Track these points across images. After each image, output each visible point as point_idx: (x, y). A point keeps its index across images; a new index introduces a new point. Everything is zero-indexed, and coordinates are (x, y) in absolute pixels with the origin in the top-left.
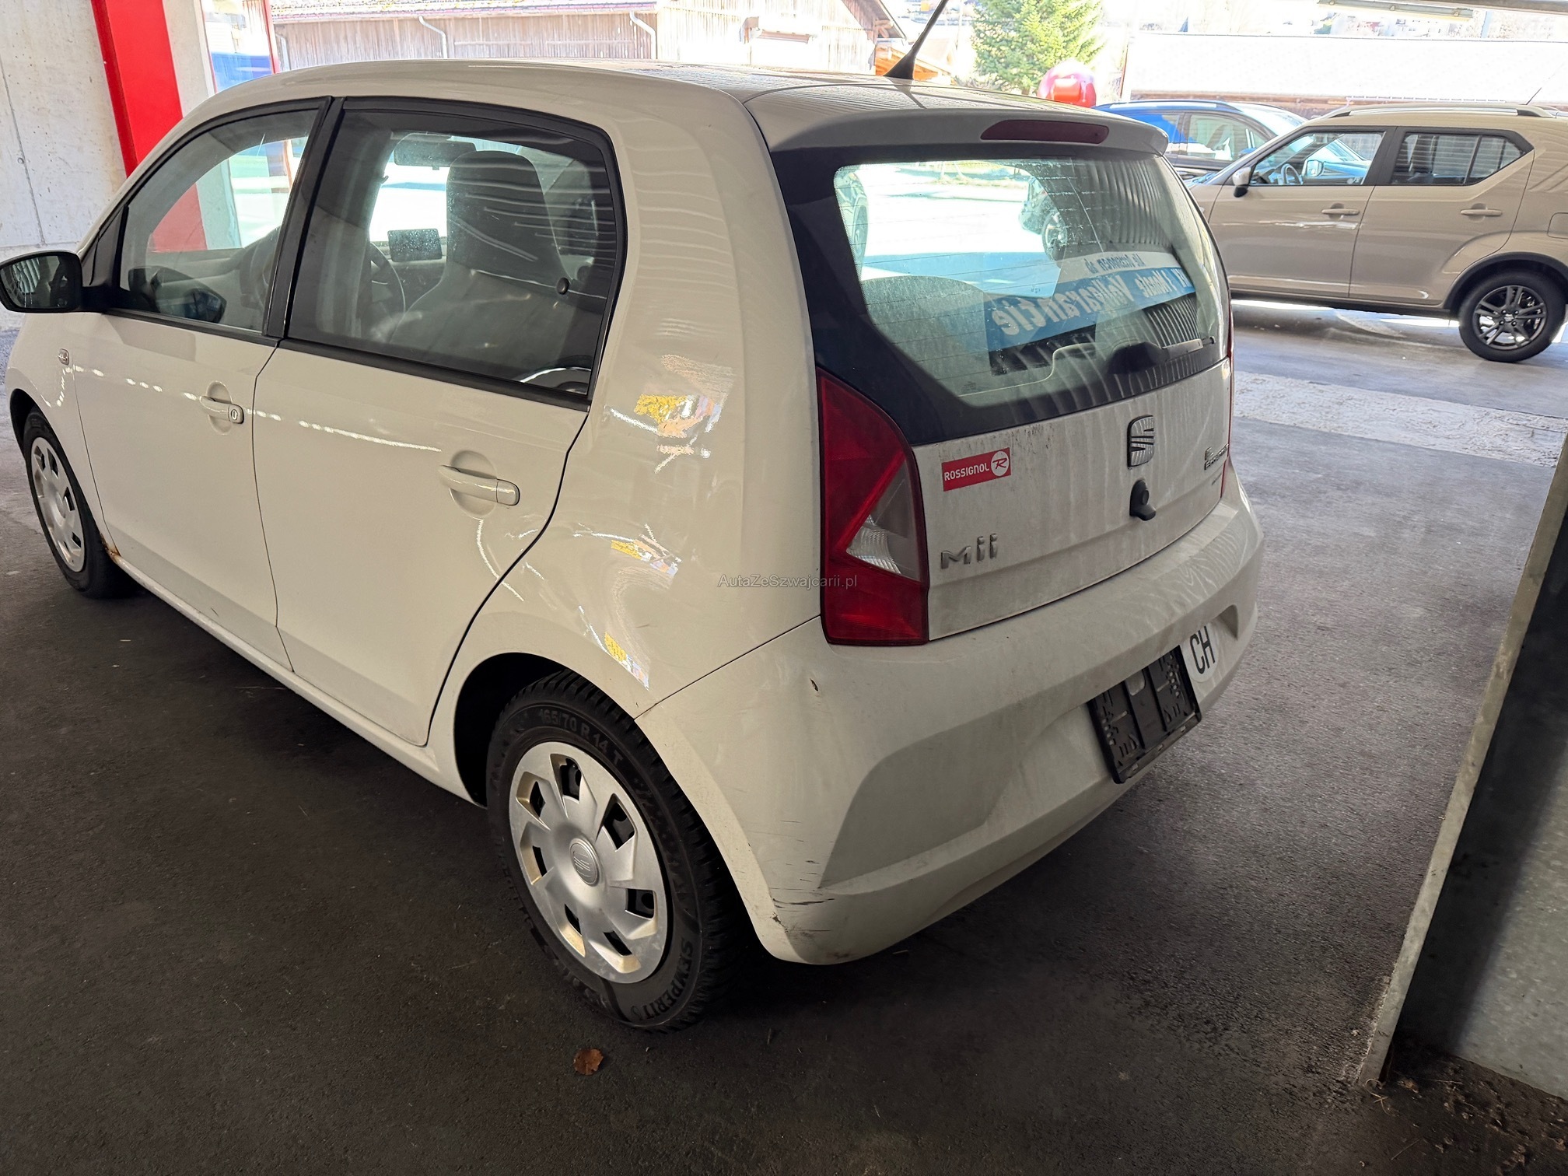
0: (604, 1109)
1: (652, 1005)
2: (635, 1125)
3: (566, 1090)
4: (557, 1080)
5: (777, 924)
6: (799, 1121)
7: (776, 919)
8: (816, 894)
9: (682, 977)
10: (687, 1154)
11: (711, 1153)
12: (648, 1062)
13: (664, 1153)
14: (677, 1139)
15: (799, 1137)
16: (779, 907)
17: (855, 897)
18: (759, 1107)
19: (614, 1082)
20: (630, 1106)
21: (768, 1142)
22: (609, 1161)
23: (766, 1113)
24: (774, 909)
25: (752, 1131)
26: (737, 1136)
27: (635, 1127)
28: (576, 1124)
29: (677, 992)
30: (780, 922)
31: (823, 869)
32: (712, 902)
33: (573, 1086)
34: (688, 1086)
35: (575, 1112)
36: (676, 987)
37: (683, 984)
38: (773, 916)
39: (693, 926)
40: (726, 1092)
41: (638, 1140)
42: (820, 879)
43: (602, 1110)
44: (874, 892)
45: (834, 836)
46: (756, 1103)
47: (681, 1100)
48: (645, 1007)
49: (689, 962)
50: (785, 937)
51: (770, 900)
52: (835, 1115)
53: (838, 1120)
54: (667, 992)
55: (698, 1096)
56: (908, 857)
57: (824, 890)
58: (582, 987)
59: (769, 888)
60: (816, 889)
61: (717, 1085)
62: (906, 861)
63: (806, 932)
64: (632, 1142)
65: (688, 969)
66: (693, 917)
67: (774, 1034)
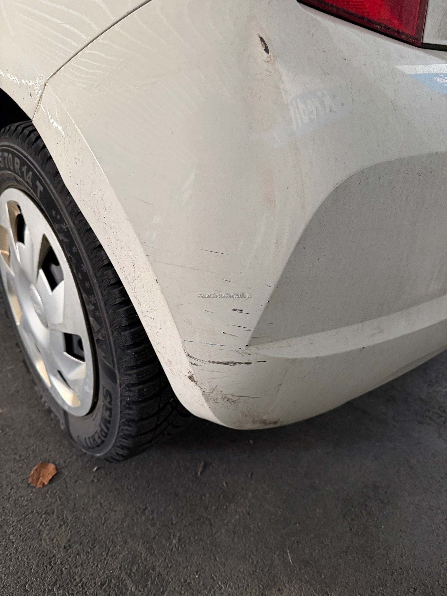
0: (41, 524)
1: (89, 438)
2: (63, 545)
3: (15, 500)
4: (11, 490)
5: (193, 384)
6: (215, 560)
7: (191, 378)
8: (243, 354)
9: (107, 422)
10: (102, 585)
11: (126, 585)
12: (93, 481)
13: (81, 580)
14: (97, 566)
15: (213, 578)
16: (194, 364)
17: (293, 361)
18: (180, 539)
19: (59, 497)
20: (64, 523)
21: (182, 580)
22: (26, 583)
23: (185, 546)
24: (190, 367)
25: (169, 566)
26: (154, 569)
27: (63, 547)
28: (11, 537)
29: (104, 435)
30: (196, 382)
31: (254, 324)
32: (129, 351)
33: (22, 497)
34: (122, 508)
35: (14, 524)
36: (102, 430)
37: (108, 429)
38: (189, 375)
39: (112, 376)
40: (153, 518)
41: (61, 563)
42: (250, 334)
43: (39, 524)
44: (317, 357)
45: (273, 280)
46: (178, 535)
47: (112, 523)
48: (85, 438)
49: (110, 410)
50: (202, 399)
51: (184, 356)
52: (250, 556)
53: (253, 562)
54: (97, 432)
55: (128, 520)
56: (363, 321)
57: (253, 350)
58: (50, 411)
59: (183, 341)
60: (244, 347)
61: (147, 511)
62: (360, 325)
63: (228, 397)
64: (55, 564)
65: (110, 416)
66: (111, 366)
67: (205, 467)
